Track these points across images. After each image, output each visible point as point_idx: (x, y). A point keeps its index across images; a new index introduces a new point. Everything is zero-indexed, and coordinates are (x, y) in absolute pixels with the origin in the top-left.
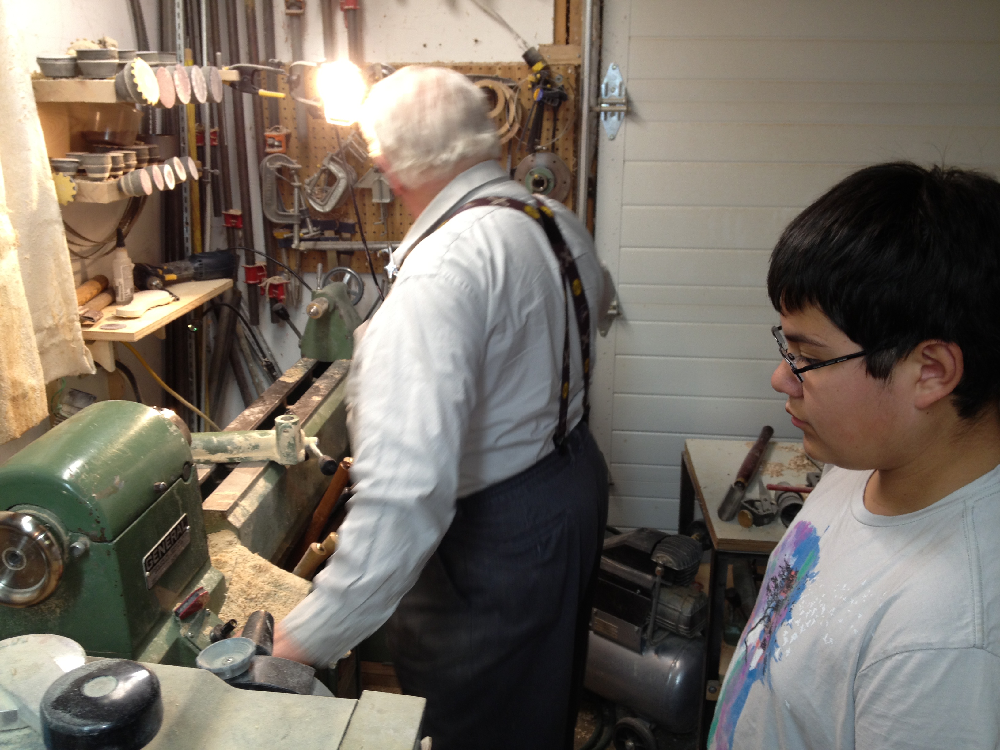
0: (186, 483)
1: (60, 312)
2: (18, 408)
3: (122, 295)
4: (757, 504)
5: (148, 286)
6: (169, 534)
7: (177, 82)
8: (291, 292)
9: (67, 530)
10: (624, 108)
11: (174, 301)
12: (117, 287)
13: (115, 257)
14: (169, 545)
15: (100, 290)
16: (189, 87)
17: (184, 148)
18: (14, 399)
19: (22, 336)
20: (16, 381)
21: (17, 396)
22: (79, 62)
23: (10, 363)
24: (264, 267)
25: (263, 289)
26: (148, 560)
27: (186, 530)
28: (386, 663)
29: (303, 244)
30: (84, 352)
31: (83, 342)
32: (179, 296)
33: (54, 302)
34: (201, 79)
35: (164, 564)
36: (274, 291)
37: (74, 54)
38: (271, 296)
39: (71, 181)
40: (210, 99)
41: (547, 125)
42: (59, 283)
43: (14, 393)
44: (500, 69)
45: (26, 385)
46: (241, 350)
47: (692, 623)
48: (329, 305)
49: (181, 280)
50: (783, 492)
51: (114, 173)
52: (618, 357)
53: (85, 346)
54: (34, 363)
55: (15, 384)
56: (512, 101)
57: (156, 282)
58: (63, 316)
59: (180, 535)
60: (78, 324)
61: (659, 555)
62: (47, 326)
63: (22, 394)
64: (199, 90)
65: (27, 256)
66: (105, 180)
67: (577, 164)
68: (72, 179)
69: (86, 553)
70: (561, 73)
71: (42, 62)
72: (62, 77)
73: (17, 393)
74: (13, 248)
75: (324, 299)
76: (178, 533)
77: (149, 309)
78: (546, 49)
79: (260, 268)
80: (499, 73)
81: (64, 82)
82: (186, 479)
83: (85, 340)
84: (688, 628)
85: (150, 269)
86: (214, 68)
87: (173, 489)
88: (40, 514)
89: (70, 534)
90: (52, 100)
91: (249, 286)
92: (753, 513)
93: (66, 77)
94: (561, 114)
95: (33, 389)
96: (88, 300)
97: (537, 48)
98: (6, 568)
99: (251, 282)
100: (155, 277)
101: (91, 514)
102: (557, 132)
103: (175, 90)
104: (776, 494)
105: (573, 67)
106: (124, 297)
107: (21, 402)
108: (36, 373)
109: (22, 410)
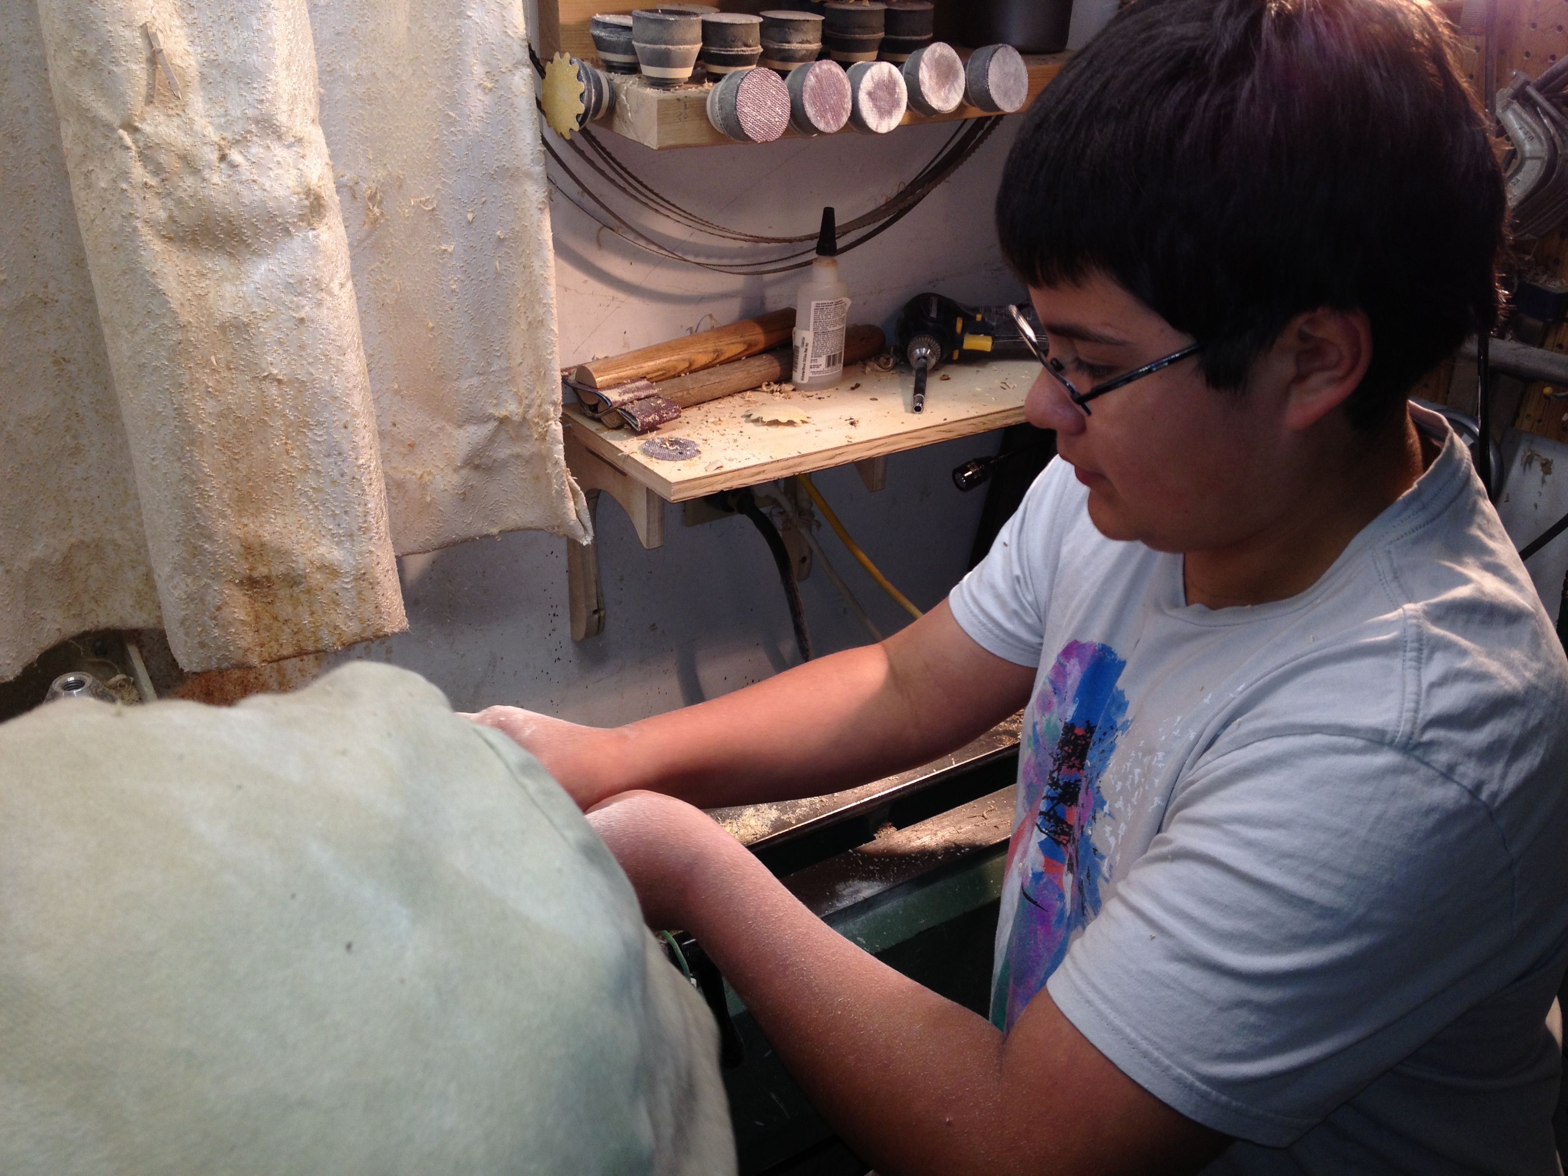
1: (530, 390)
2: (267, 603)
13: (809, 278)
18: (256, 584)
20: (263, 545)
21: (266, 578)
23: (247, 503)
30: (568, 493)
31: (566, 470)
32: (928, 401)
33: (520, 365)
43: (253, 569)
45: (305, 560)
53: (572, 480)
54: (346, 513)
55: (256, 551)
58: (533, 401)
60: (557, 427)
63: (285, 575)
66: (678, 87)
73: (263, 571)
95: (329, 569)
96: (691, 368)
107: (283, 593)
108: (351, 535)
109: (285, 609)
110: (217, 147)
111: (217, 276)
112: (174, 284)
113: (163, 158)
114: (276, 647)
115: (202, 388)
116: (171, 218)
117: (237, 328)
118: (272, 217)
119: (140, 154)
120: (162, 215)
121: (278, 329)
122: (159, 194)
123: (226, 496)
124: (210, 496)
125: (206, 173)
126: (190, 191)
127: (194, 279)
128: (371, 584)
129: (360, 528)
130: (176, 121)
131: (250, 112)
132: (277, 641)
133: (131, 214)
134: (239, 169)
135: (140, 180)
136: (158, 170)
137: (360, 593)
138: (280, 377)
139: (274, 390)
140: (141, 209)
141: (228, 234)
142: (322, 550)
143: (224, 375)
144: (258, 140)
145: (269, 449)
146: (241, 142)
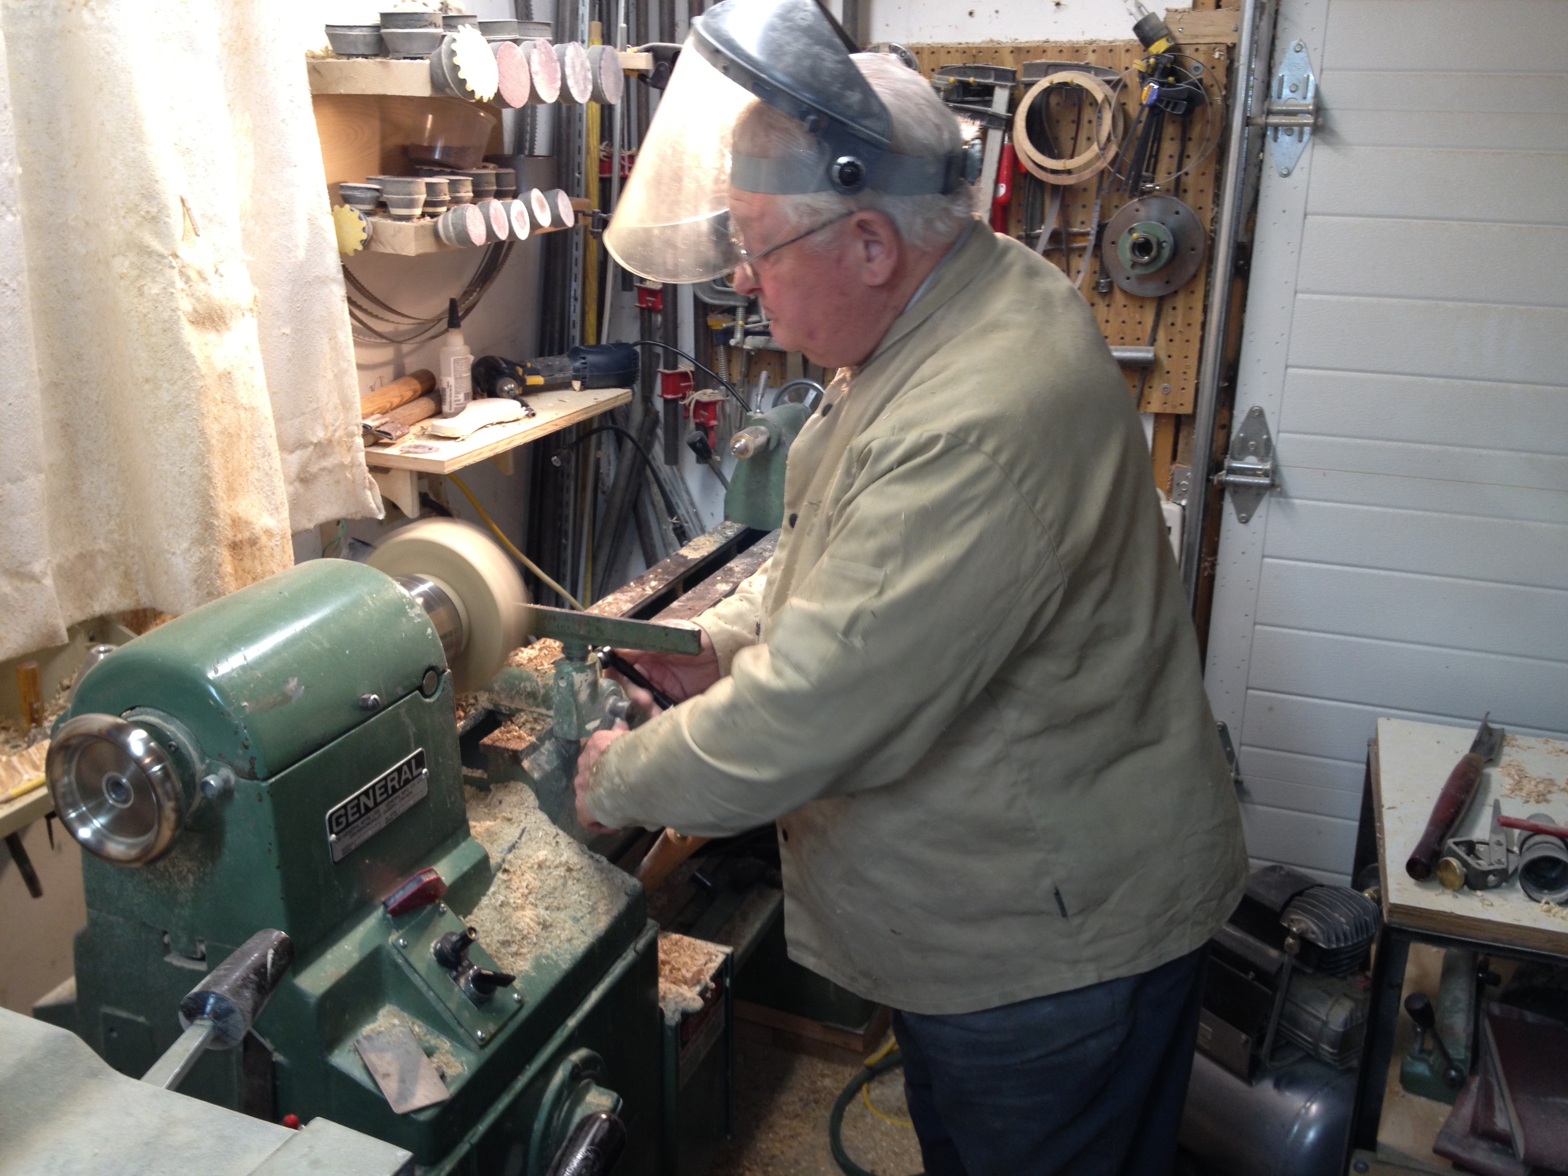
0: (427, 700)
1: (336, 420)
2: (242, 560)
3: (450, 402)
4: (1481, 848)
5: (498, 392)
6: (385, 778)
7: (535, 67)
8: (729, 415)
9: (203, 756)
10: (1309, 119)
11: (527, 416)
12: (444, 390)
13: (445, 344)
14: (381, 795)
15: (419, 392)
16: (559, 76)
17: (579, 180)
18: (235, 547)
19: (256, 451)
20: (240, 518)
21: (241, 541)
22: (383, 31)
23: (232, 491)
24: (690, 374)
25: (686, 408)
26: (336, 818)
27: (421, 773)
28: (830, 1024)
29: (749, 338)
30: (368, 485)
31: (366, 469)
32: (536, 410)
33: (327, 404)
34: (583, 65)
35: (369, 824)
36: (702, 412)
37: (376, 20)
38: (698, 421)
39: (360, 218)
40: (597, 95)
41: (1169, 148)
42: (335, 375)
43: (235, 536)
44: (1094, 51)
45: (257, 527)
46: (653, 504)
47: (1343, 1042)
48: (769, 440)
49: (549, 387)
50: (1530, 833)
51: (430, 210)
52: (1267, 560)
53: (370, 476)
54: (273, 493)
55: (237, 523)
56: (1107, 106)
57: (510, 386)
58: (339, 426)
59: (407, 781)
60: (360, 441)
61: (1294, 917)
62: (315, 441)
63: (249, 539)
64: (577, 82)
65: (287, 331)
66: (415, 220)
67: (1216, 220)
68: (362, 216)
69: (226, 793)
70: (1201, 58)
71: (334, 32)
72: (357, 56)
73: (239, 537)
74: (248, 314)
75: (763, 428)
76: (404, 777)
77: (485, 426)
78: (1178, 16)
79: (684, 376)
80: (1091, 59)
81: (359, 63)
82: (427, 693)
83: (367, 465)
84: (1335, 1051)
85: (504, 365)
86: (609, 48)
87: (399, 707)
88: (165, 725)
89: (207, 761)
90: (342, 91)
91: (666, 401)
92: (1465, 864)
93: (365, 56)
94: (1196, 131)
95: (269, 533)
96: (394, 406)
97: (1161, 15)
98: (106, 801)
99: (669, 397)
100: (509, 379)
101: (236, 733)
102: (1186, 161)
103: (531, 79)
104: (1520, 834)
105: (1223, 48)
106: (454, 406)
107: (248, 551)
110: (213, 265)
111: (213, 344)
112: (197, 350)
113: (191, 273)
115: (212, 415)
116: (196, 310)
117: (226, 375)
118: (239, 306)
119: (179, 270)
120: (191, 308)
122: (189, 295)
123: (224, 486)
124: (216, 487)
125: (210, 281)
126: (204, 293)
127: (205, 346)
130: (197, 250)
133: (176, 309)
135: (179, 287)
136: (188, 280)
140: (180, 305)
141: (218, 317)
143: (222, 406)
145: (240, 454)
146: (224, 261)
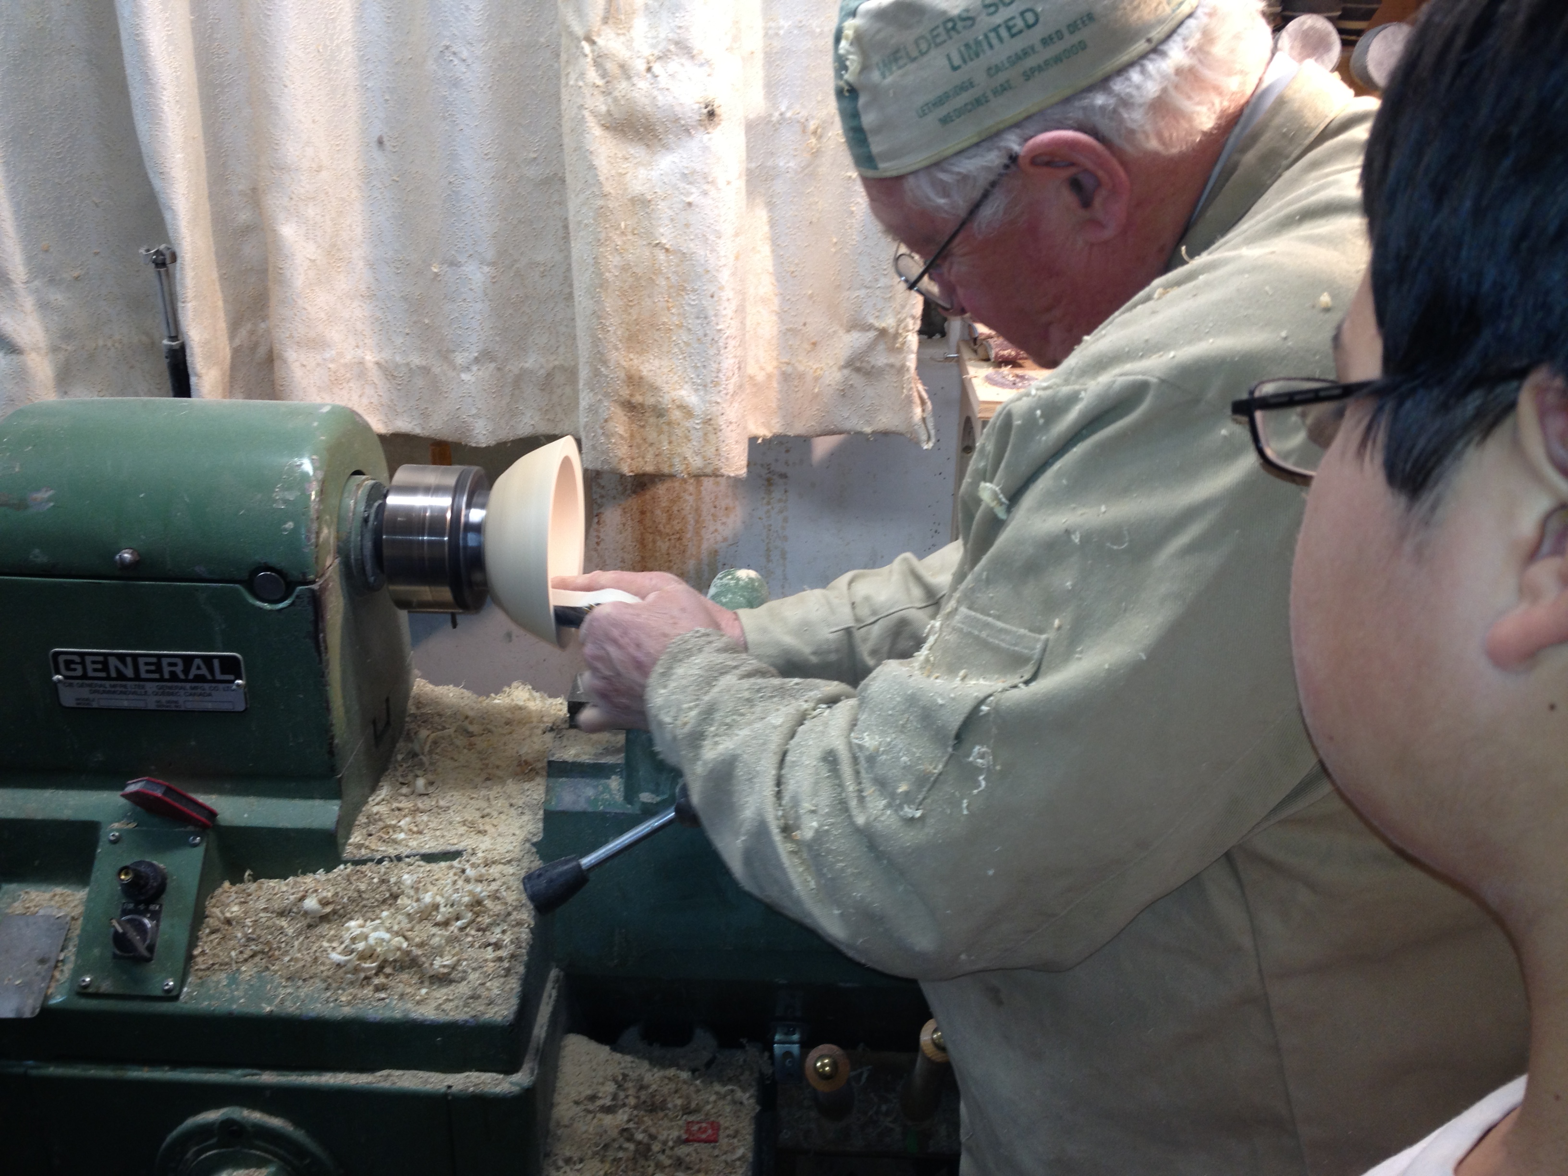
0: (260, 604)
2: (640, 426)
6: (158, 657)
14: (149, 672)
20: (641, 378)
21: (641, 405)
23: (638, 342)
26: (66, 661)
27: (231, 682)
30: (916, 399)
35: (123, 692)
45: (667, 396)
55: (638, 383)
58: (905, 316)
60: (913, 340)
62: (879, 327)
63: (655, 406)
73: (639, 399)
82: (263, 595)
87: (196, 588)
95: (686, 411)
107: (652, 420)
108: (705, 386)
109: (651, 434)
110: (645, 60)
111: (636, 161)
112: (604, 162)
113: (610, 66)
114: (642, 463)
115: (613, 245)
116: (609, 113)
117: (643, 202)
118: (677, 120)
119: (595, 62)
120: (603, 109)
121: (670, 208)
122: (604, 92)
123: (619, 333)
124: (609, 331)
125: (635, 80)
126: (623, 93)
127: (618, 160)
128: (715, 429)
129: (712, 382)
130: (622, 38)
131: (671, 36)
132: (643, 458)
133: (582, 105)
134: (659, 79)
135: (591, 80)
137: (705, 434)
138: (667, 246)
139: (661, 256)
140: (590, 103)
141: (646, 128)
142: (683, 393)
143: (629, 237)
144: (674, 57)
145: (654, 303)
146: (663, 57)
